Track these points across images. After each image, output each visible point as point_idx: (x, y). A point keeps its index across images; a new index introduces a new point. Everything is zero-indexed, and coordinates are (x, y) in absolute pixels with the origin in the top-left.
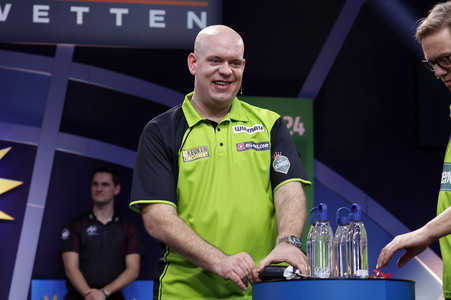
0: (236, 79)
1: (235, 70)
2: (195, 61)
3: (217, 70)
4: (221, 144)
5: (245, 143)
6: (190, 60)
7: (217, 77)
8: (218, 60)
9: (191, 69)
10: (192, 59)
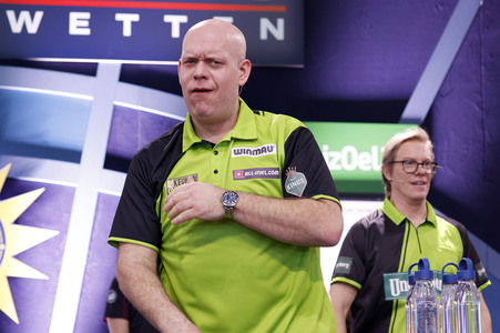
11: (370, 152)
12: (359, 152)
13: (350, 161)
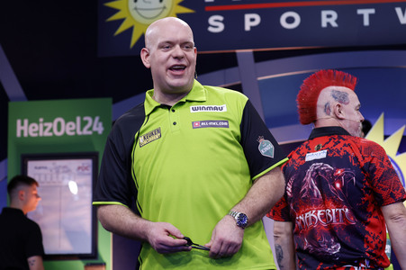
0: (190, 62)
1: (187, 53)
2: (148, 55)
3: (170, 55)
4: (175, 124)
5: (201, 122)
6: (143, 55)
7: (172, 62)
8: (169, 45)
9: (145, 64)
10: (145, 54)
11: (75, 122)
12: (66, 122)
13: (59, 129)
